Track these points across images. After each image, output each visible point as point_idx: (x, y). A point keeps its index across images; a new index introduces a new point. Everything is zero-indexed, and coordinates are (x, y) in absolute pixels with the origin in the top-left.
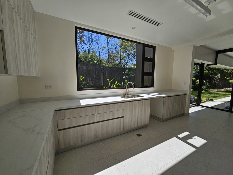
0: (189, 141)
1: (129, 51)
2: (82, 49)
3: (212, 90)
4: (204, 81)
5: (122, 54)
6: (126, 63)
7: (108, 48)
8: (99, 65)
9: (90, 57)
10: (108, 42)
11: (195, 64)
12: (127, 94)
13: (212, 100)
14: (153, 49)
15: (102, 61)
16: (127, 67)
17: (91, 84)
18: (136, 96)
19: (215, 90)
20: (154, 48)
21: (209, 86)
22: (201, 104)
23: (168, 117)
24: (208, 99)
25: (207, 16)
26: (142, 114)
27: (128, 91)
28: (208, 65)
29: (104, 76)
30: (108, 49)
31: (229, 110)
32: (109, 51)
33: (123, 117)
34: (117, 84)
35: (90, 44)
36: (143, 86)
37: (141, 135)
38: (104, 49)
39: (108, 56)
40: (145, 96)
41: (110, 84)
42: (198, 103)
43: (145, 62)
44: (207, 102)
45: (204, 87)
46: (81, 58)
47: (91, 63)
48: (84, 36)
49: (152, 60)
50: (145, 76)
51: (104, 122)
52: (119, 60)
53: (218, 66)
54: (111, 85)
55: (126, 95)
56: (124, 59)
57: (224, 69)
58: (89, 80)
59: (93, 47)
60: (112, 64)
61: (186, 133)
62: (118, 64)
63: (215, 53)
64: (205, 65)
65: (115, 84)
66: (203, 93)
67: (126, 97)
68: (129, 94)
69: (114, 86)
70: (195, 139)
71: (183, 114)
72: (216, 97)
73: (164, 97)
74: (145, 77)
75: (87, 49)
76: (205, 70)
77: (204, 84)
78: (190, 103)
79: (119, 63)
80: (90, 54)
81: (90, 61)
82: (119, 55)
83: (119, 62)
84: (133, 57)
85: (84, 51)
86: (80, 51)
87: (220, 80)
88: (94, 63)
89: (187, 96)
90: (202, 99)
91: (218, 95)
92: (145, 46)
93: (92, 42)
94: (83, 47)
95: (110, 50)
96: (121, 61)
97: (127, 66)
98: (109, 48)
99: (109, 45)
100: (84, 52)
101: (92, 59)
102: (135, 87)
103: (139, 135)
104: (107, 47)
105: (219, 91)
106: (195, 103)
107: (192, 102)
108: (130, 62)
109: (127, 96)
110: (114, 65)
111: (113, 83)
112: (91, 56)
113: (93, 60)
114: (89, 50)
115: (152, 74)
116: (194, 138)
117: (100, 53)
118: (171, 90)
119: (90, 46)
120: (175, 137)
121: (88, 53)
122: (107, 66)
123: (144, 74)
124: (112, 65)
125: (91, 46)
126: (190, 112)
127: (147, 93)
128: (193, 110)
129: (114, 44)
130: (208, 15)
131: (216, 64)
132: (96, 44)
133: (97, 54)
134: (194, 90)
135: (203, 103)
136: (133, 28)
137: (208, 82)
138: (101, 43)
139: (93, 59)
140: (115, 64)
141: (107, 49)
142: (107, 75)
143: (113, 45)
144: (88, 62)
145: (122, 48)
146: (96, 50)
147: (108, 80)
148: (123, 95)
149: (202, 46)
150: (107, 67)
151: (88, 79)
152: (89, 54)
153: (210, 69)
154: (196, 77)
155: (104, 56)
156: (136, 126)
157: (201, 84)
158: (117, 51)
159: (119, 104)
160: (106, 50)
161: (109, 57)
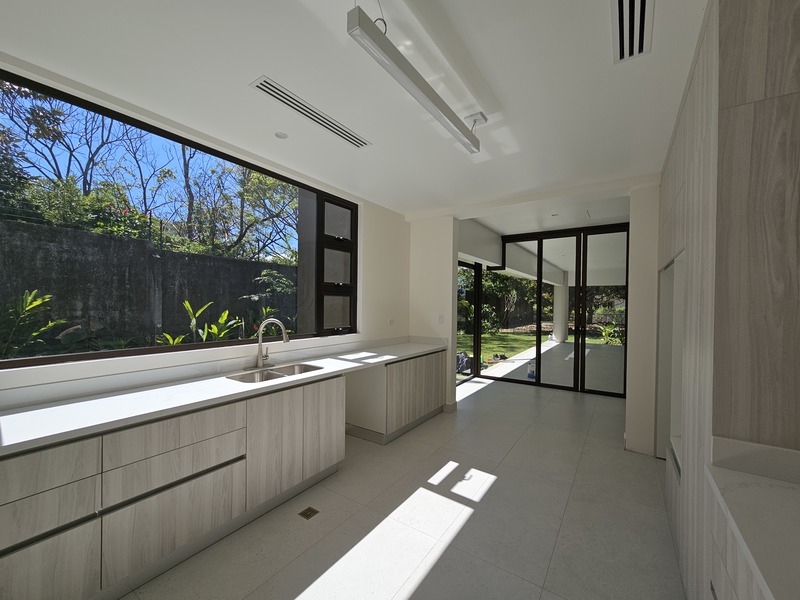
0: (458, 489)
1: (275, 204)
2: (43, 163)
3: (505, 330)
4: (486, 308)
5: (248, 209)
6: (265, 246)
7: (187, 182)
8: (141, 243)
9: (92, 206)
10: (187, 157)
11: (461, 263)
12: (260, 364)
13: (503, 358)
14: (349, 211)
15: (156, 226)
16: (269, 258)
17: (95, 327)
18: (297, 368)
19: (509, 330)
20: (353, 208)
21: (497, 322)
22: (483, 373)
23: (403, 425)
24: (497, 356)
25: (473, 152)
26: (319, 431)
27: (264, 353)
28: (489, 268)
29: (165, 290)
30: (188, 186)
31: (534, 380)
32: (190, 193)
33: (242, 458)
34: (227, 322)
35: (94, 150)
36: (321, 332)
37: (315, 512)
38: (169, 182)
39: (185, 211)
40: (329, 366)
41: (194, 321)
42: (475, 367)
43: (326, 250)
44: (495, 365)
45: (486, 323)
46: (38, 207)
47: (99, 231)
48: (60, 114)
49: (350, 246)
50: (326, 298)
51: (147, 500)
52: (236, 231)
53: (508, 272)
54: (200, 325)
55: (256, 367)
56: (257, 230)
57: (522, 279)
58: (85, 310)
59: (111, 165)
60: (203, 242)
61: (451, 466)
62: (232, 246)
63: (500, 241)
64: (484, 268)
65: (217, 324)
66: (485, 339)
67: (257, 376)
68: (268, 361)
69: (215, 329)
70: (471, 476)
71: (442, 409)
72: (513, 349)
73: (386, 365)
74: (328, 300)
75: (76, 171)
76: (486, 281)
77: (486, 316)
78: (458, 373)
79: (236, 243)
80: (93, 195)
81: (93, 224)
82: (237, 213)
83: (235, 239)
84: (290, 225)
85: (59, 177)
86: (34, 172)
87: (518, 304)
88: (112, 232)
89: (449, 353)
90: (485, 357)
91: (515, 345)
92: (324, 198)
93: (103, 144)
94: (50, 158)
95: (194, 189)
96: (242, 235)
97: (268, 254)
98: (191, 182)
99: (190, 171)
100: (56, 178)
101: (103, 215)
102: (292, 337)
103: (309, 513)
104: (180, 176)
105: (518, 334)
106: (469, 371)
107: (463, 369)
108: (281, 242)
109: (261, 373)
110: (213, 250)
111: (211, 318)
112: (100, 201)
113: (106, 220)
114: (85, 174)
115: (349, 290)
116: (467, 476)
117: (149, 194)
118: (408, 340)
119: (91, 160)
120: (421, 489)
121: (80, 185)
122: (183, 249)
123: (324, 289)
124: (201, 248)
125: (97, 159)
126: (459, 398)
127: (334, 355)
128: (464, 391)
129: (213, 172)
130: (474, 149)
131: (503, 267)
132: (129, 157)
133: (135, 196)
134: (466, 333)
135: (486, 367)
136: (277, 135)
137: (493, 310)
138: (151, 158)
139: (111, 214)
140: (216, 247)
141: (184, 184)
142: (181, 286)
143: (210, 173)
144: (77, 227)
145: (247, 191)
146: (123, 179)
147: (187, 304)
148: (245, 370)
149: (474, 221)
150: (182, 255)
151: (79, 305)
152: (87, 193)
153: (496, 278)
154: (469, 296)
155: (167, 208)
156: (297, 481)
157: (479, 315)
158: (226, 198)
159: (222, 407)
160: (176, 186)
161: (190, 215)
